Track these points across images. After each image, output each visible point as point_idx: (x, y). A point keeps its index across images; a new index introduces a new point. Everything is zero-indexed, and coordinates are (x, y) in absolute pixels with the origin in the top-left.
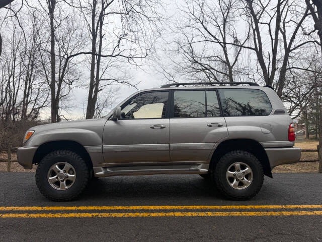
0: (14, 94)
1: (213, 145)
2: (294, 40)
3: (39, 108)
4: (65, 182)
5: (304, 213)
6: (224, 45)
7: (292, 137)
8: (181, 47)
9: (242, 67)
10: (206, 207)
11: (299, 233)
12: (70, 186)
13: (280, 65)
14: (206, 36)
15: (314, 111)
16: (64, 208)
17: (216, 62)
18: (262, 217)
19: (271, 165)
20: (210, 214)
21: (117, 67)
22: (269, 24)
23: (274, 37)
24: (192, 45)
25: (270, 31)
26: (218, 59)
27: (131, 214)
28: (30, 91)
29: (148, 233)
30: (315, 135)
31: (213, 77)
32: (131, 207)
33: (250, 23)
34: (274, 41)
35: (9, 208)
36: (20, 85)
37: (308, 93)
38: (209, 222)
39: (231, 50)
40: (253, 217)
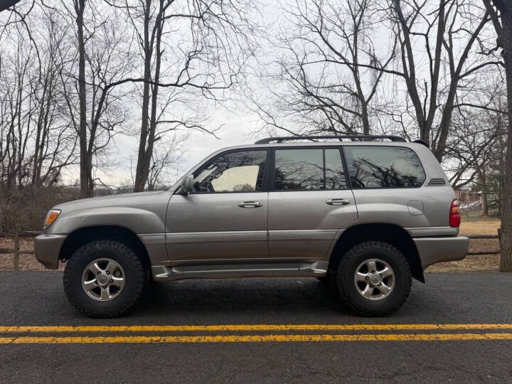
0: (20, 144)
1: (335, 233)
2: (466, 59)
3: (60, 166)
4: (108, 288)
5: (470, 336)
6: (355, 67)
7: (454, 220)
8: (287, 70)
9: (383, 102)
10: (323, 327)
11: (462, 366)
12: (116, 295)
13: (442, 100)
14: (326, 53)
15: (497, 172)
16: (107, 329)
17: (342, 95)
18: (406, 342)
19: (423, 263)
20: (328, 337)
21: (185, 101)
22: (426, 36)
23: (433, 56)
24: (303, 67)
25: (427, 46)
26: (345, 90)
27: (210, 339)
28: (46, 139)
29: (236, 368)
30: (497, 210)
31: (338, 119)
32: (209, 327)
33: (397, 32)
34: (434, 62)
35: (23, 329)
36: (30, 130)
37: (486, 144)
38: (326, 350)
39: (366, 76)
40: (392, 342)
